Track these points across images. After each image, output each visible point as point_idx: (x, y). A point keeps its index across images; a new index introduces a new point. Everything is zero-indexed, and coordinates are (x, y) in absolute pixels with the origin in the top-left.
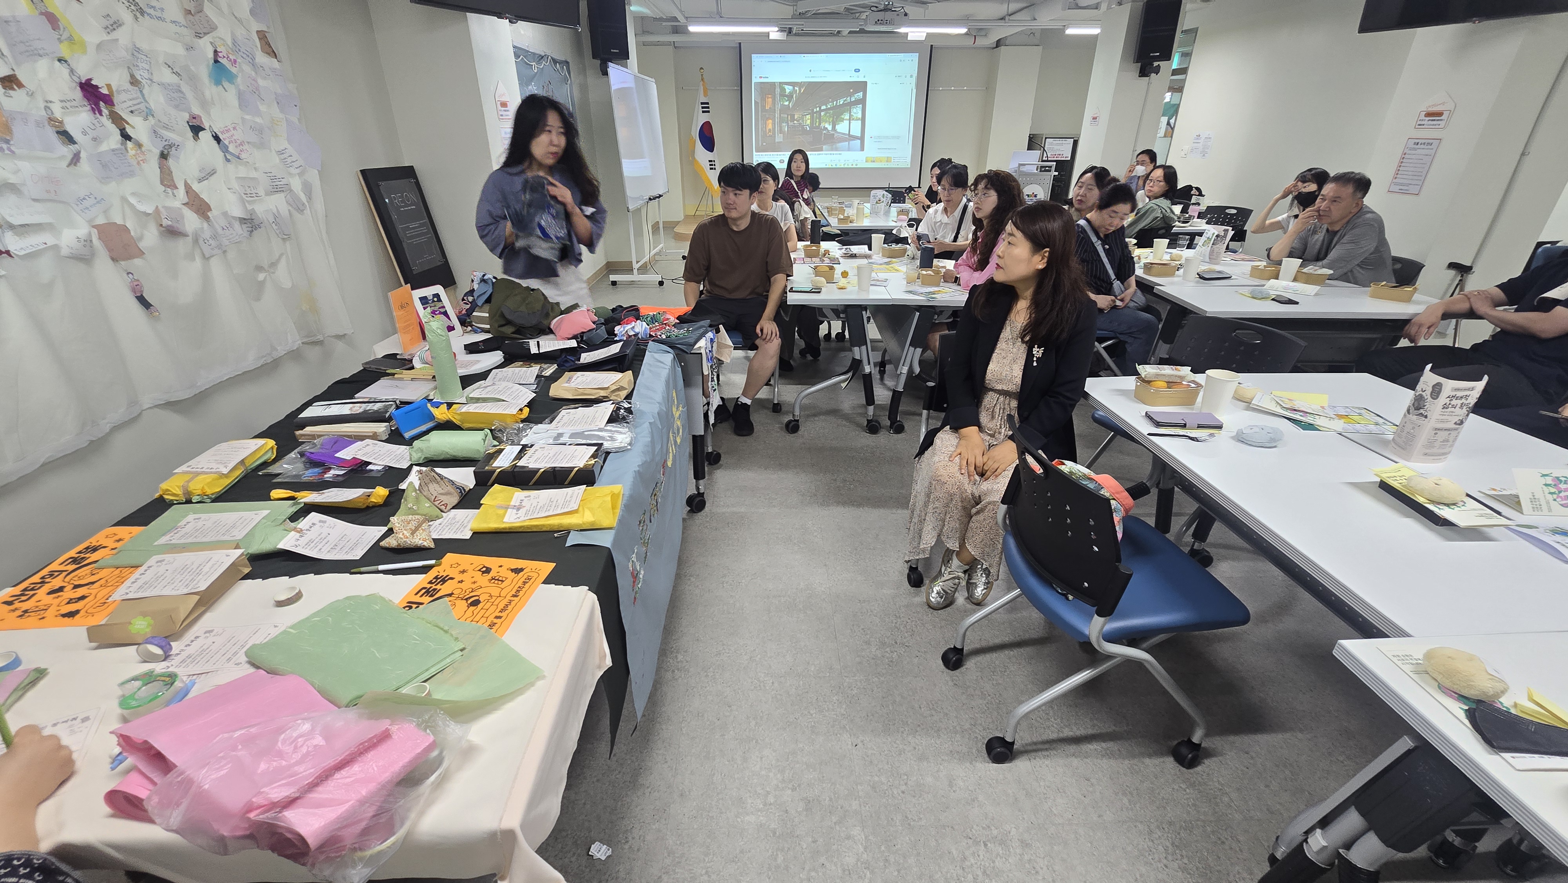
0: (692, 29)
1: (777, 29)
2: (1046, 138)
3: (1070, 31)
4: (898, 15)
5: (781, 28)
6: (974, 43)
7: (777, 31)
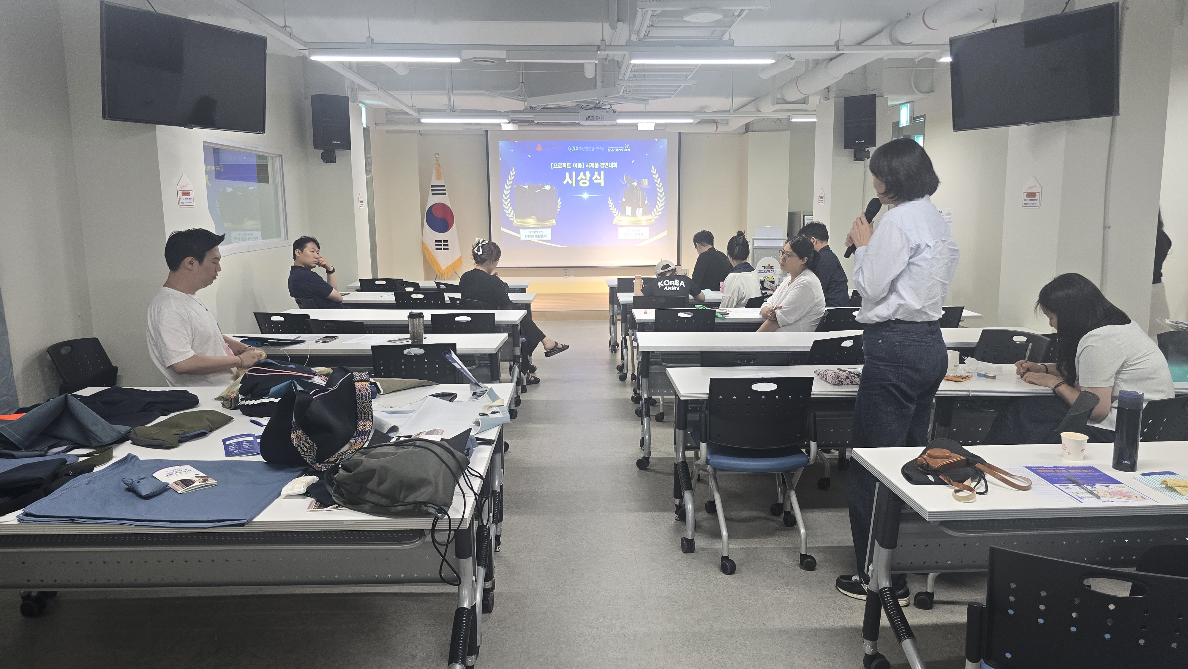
0: (423, 120)
1: (507, 121)
2: (804, 216)
3: (794, 120)
4: (607, 112)
5: (512, 120)
6: (716, 130)
7: (508, 123)
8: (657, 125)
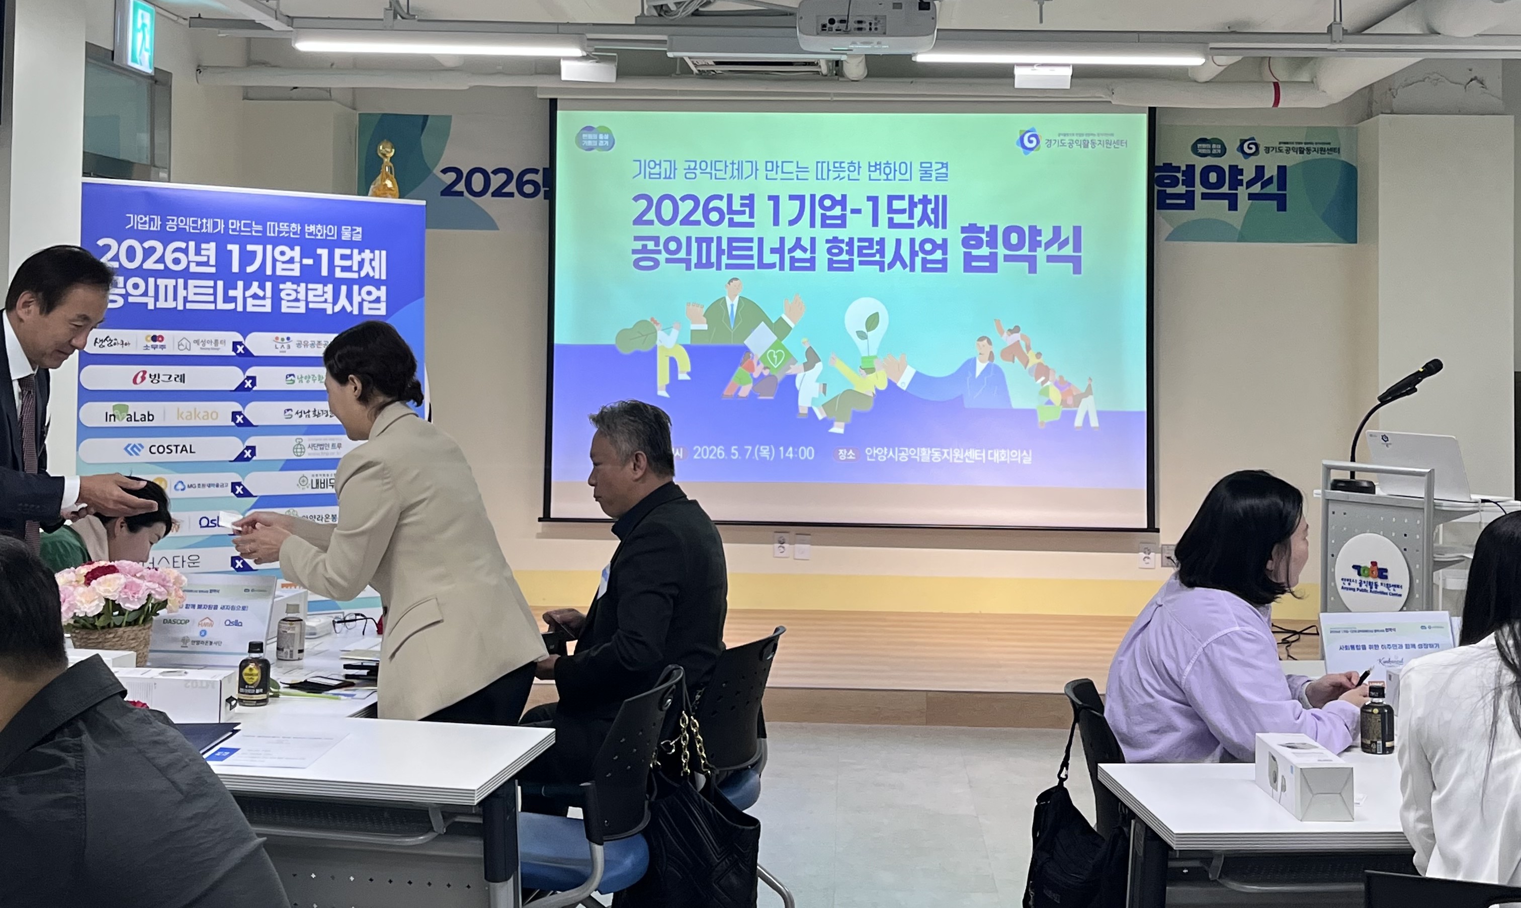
0: (301, 45)
5: (596, 50)
6: (1277, 102)
7: (583, 58)
8: (1079, 73)
